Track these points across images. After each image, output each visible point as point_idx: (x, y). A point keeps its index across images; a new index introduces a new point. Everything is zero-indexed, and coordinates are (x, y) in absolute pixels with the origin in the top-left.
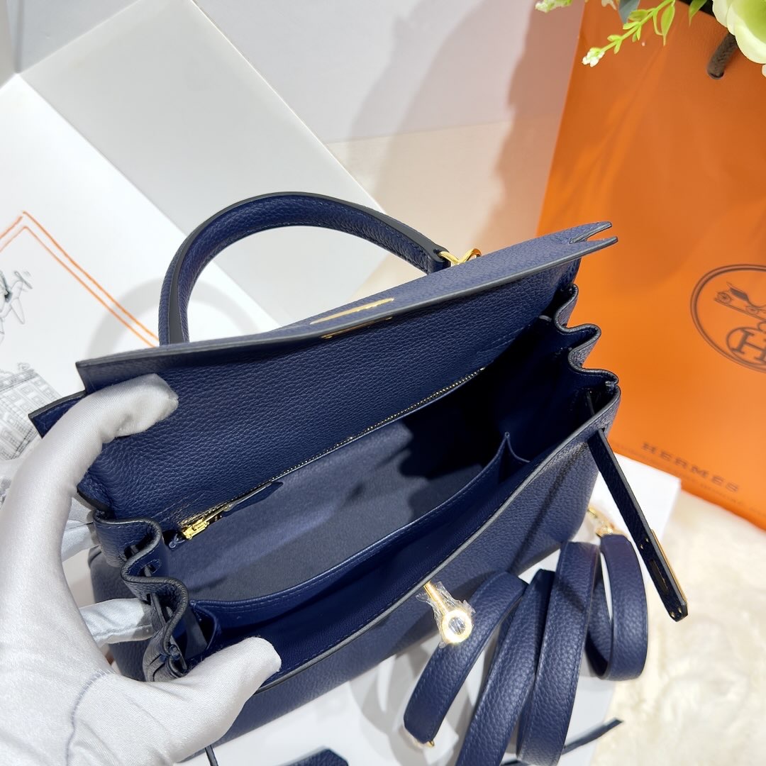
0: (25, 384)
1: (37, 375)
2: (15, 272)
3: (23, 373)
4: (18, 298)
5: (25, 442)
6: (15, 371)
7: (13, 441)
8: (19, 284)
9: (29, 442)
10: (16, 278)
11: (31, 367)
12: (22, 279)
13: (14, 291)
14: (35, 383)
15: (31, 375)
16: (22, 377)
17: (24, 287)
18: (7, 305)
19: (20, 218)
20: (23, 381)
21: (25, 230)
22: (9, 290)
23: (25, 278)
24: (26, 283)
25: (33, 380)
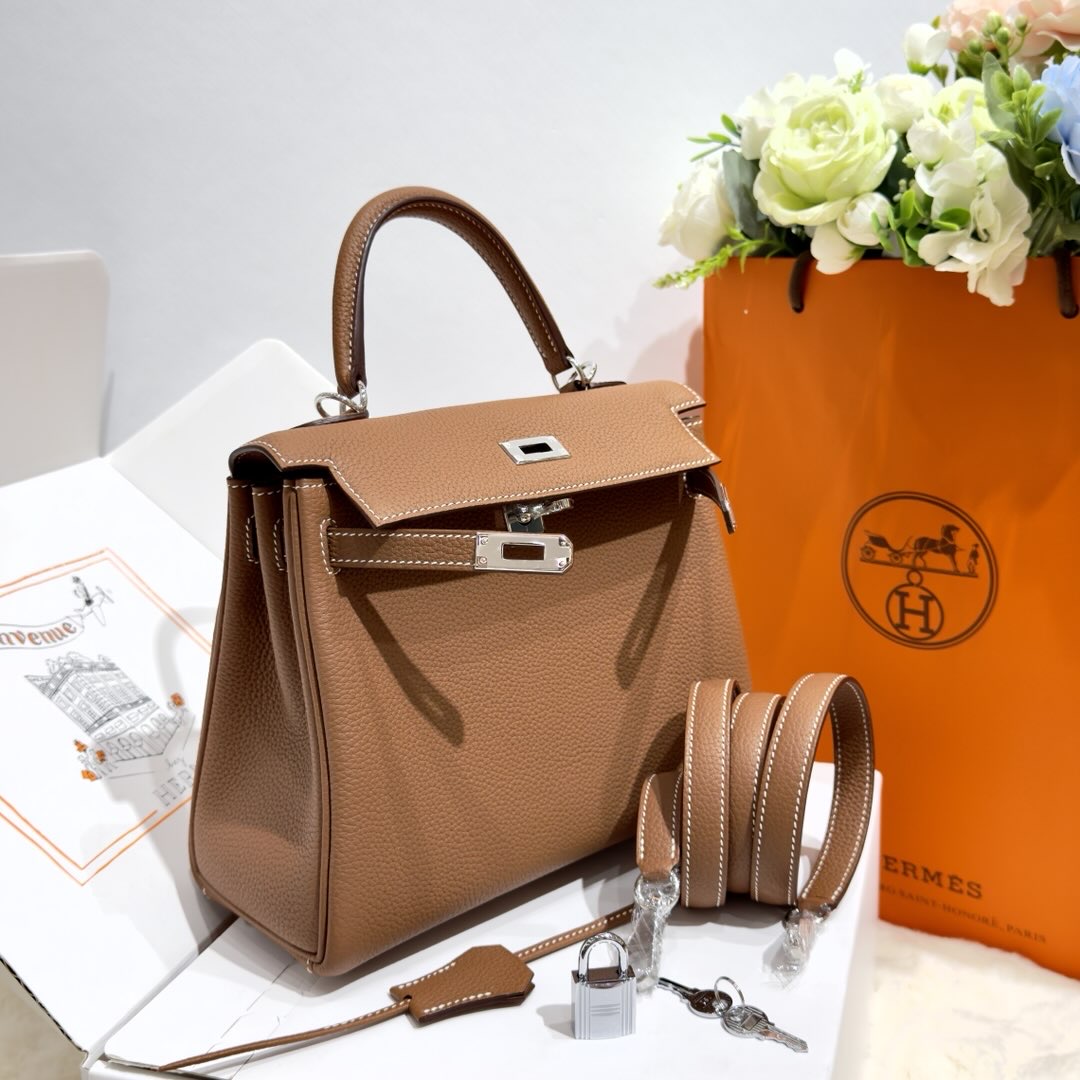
0: (105, 673)
1: (117, 669)
2: (97, 588)
3: (104, 663)
4: (100, 606)
5: (105, 719)
6: (96, 660)
7: (91, 714)
8: (101, 596)
9: (109, 720)
10: (97, 591)
11: (112, 661)
12: (103, 594)
13: (96, 600)
14: (117, 675)
15: (111, 667)
16: (103, 666)
17: (106, 599)
18: (88, 609)
19: (102, 552)
20: (103, 670)
21: (107, 561)
22: (91, 597)
23: (106, 593)
24: (108, 598)
25: (115, 672)
